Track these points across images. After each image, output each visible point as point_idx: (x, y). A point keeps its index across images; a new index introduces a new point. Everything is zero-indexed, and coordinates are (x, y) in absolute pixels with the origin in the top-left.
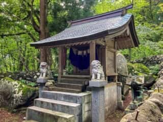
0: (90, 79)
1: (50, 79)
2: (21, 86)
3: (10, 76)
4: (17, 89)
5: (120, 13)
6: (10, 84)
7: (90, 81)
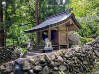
0: (44, 47)
1: (32, 47)
2: (23, 50)
3: (21, 46)
4: (22, 52)
5: (66, 13)
6: (19, 50)
7: (44, 48)
